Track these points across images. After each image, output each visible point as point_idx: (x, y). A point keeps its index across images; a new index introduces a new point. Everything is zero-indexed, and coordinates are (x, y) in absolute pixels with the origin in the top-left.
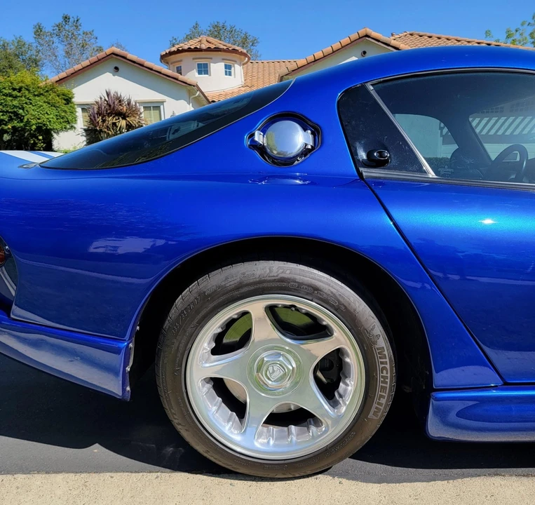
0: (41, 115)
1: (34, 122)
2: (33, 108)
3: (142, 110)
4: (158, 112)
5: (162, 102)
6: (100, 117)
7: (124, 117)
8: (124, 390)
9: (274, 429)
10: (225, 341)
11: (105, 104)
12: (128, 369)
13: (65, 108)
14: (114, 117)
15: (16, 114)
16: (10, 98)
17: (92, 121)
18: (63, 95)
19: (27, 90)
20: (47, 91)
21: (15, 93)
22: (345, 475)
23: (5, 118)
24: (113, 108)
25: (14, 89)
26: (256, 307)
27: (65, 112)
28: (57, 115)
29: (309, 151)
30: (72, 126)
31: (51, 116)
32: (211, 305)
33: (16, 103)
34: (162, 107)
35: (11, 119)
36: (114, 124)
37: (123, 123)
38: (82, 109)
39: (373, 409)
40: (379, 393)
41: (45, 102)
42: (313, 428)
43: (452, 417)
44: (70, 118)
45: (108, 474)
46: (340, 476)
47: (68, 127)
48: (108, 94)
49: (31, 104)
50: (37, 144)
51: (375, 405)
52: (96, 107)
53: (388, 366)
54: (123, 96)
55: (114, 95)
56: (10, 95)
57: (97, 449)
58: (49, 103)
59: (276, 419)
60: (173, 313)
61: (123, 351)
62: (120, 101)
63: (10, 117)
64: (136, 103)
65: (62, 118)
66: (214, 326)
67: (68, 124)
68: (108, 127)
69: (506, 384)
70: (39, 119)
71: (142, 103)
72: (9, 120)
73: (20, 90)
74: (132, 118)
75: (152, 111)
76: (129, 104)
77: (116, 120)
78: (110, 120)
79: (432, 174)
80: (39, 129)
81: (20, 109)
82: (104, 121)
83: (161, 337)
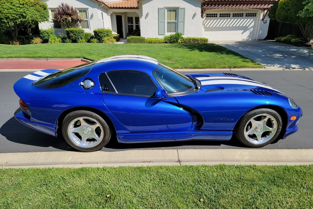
0: (33, 16)
1: (30, 19)
2: (30, 12)
3: (78, 12)
4: (85, 13)
5: (87, 9)
6: (59, 16)
7: (70, 15)
8: (56, 135)
9: (88, 142)
10: (77, 124)
11: (61, 10)
12: (56, 131)
13: (44, 12)
14: (65, 16)
15: (22, 15)
16: (19, 8)
17: (55, 16)
18: (43, 6)
19: (27, 4)
20: (35, 4)
21: (21, 6)
22: (104, 151)
23: (17, 17)
24: (65, 12)
25: (20, 4)
26: (81, 119)
27: (44, 13)
28: (40, 15)
29: (93, 86)
30: (47, 19)
31: (38, 16)
32: (71, 119)
33: (21, 10)
34: (87, 11)
35: (20, 18)
36: (66, 19)
37: (70, 18)
38: (51, 10)
39: (106, 138)
40: (107, 135)
41: (34, 10)
42: (96, 142)
43: (121, 139)
44: (46, 16)
45: (54, 152)
46: (103, 151)
47: (45, 19)
48: (62, 5)
49: (28, 10)
50: (32, 26)
51: (106, 137)
52: (57, 10)
53: (108, 130)
54: (69, 5)
55: (65, 5)
56: (19, 7)
57: (51, 147)
58: (36, 10)
59: (88, 140)
60: (64, 120)
61: (54, 128)
62: (68, 8)
63: (20, 16)
64: (75, 9)
65: (42, 16)
66: (73, 122)
67: (45, 18)
68: (63, 20)
69: (131, 132)
70: (32, 17)
71: (78, 9)
72: (19, 18)
73: (23, 5)
74: (74, 16)
75: (83, 13)
76: (72, 9)
77: (67, 17)
78: (64, 17)
79: (117, 93)
80: (33, 21)
81: (24, 13)
82: (61, 17)
83: (62, 125)
